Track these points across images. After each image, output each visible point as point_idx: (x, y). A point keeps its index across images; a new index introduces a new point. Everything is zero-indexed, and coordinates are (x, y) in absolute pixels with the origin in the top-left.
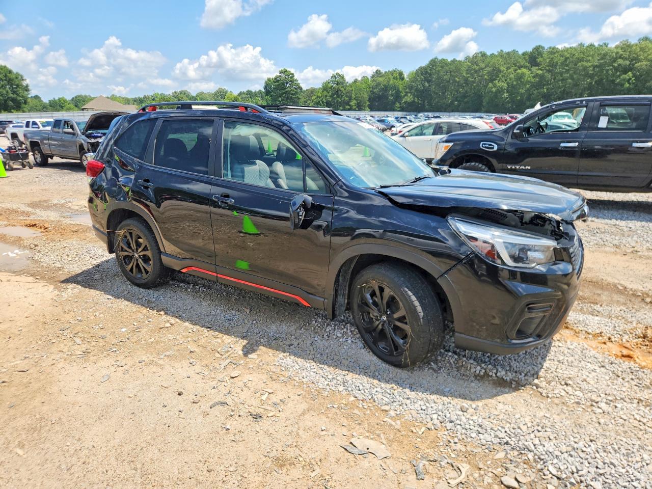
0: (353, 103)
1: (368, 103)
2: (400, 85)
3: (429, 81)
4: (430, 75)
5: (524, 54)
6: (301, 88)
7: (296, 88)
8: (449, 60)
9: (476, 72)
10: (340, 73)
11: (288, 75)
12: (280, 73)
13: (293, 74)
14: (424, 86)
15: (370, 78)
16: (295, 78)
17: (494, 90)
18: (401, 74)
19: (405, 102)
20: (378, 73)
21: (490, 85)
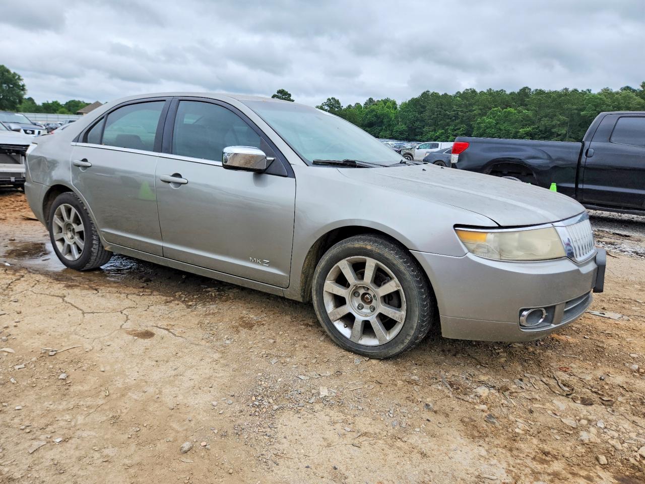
2: (393, 114)
4: (422, 107)
5: (512, 94)
8: (441, 94)
14: (415, 117)
19: (397, 131)
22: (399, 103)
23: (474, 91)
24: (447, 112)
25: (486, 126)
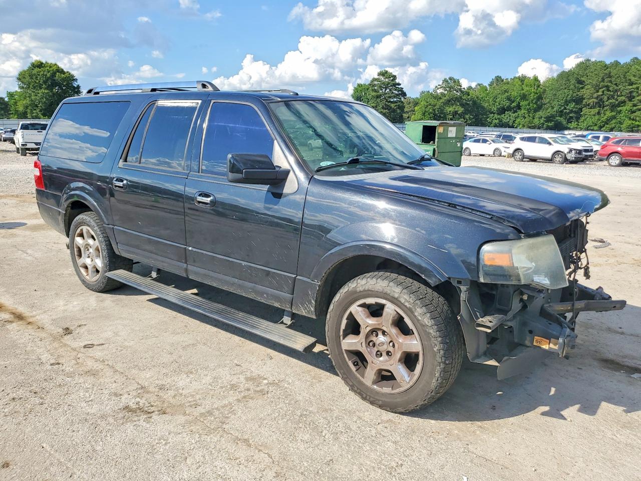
6: (404, 95)
7: (397, 94)
11: (388, 78)
12: (378, 75)
13: (395, 77)
15: (488, 87)
16: (397, 81)
18: (536, 79)
20: (498, 79)
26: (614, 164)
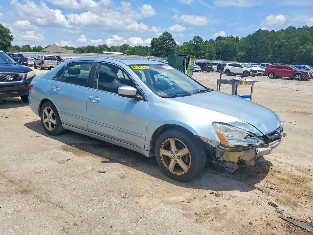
0: (207, 54)
1: (215, 55)
2: (237, 45)
3: (255, 44)
4: (256, 40)
6: (175, 44)
7: (172, 44)
8: (269, 31)
9: (289, 39)
10: (200, 36)
11: (168, 36)
12: (163, 34)
13: (171, 35)
14: (252, 46)
15: (215, 40)
16: (172, 37)
17: (304, 50)
18: (237, 38)
19: (239, 56)
20: (220, 37)
21: (301, 47)
22: (240, 38)
23: (294, 28)
24: (275, 43)
25: (307, 50)
26: (271, 77)
